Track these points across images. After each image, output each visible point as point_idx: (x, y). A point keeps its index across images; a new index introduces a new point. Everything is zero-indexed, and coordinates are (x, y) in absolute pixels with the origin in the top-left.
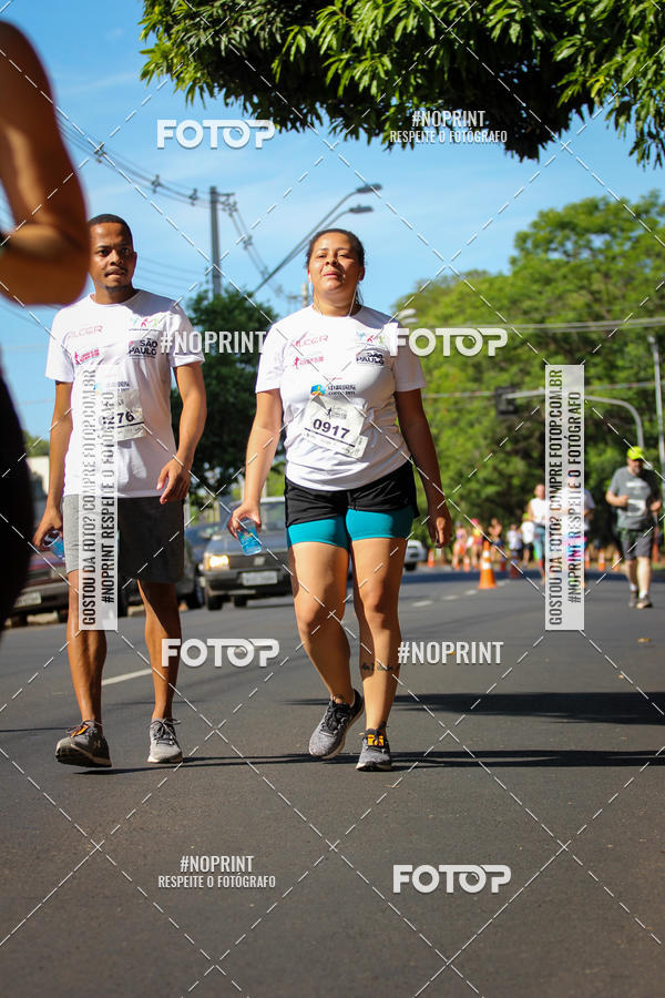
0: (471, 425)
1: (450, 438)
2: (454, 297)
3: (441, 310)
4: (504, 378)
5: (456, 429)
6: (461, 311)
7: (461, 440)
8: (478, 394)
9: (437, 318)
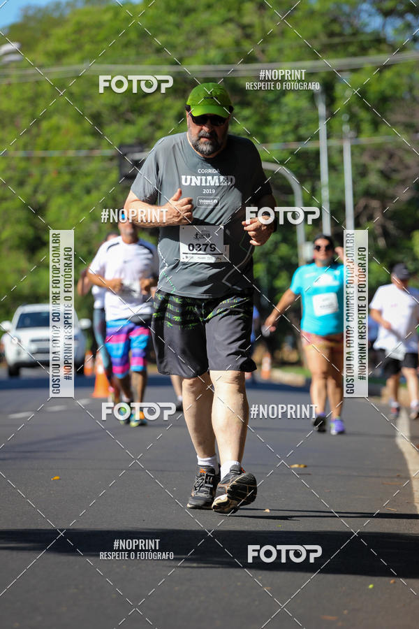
0: (88, 191)
1: (60, 207)
2: (69, 28)
3: (52, 45)
4: (129, 133)
5: (68, 197)
6: (78, 47)
7: (74, 210)
8: (97, 153)
9: (48, 54)
